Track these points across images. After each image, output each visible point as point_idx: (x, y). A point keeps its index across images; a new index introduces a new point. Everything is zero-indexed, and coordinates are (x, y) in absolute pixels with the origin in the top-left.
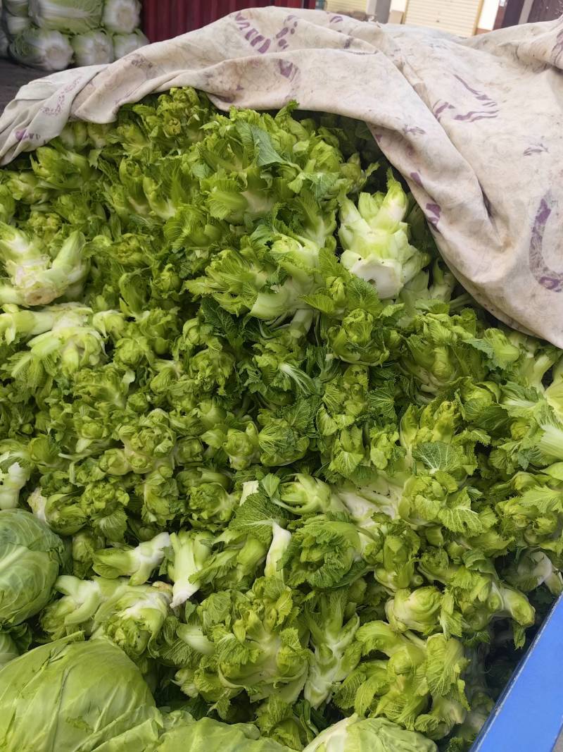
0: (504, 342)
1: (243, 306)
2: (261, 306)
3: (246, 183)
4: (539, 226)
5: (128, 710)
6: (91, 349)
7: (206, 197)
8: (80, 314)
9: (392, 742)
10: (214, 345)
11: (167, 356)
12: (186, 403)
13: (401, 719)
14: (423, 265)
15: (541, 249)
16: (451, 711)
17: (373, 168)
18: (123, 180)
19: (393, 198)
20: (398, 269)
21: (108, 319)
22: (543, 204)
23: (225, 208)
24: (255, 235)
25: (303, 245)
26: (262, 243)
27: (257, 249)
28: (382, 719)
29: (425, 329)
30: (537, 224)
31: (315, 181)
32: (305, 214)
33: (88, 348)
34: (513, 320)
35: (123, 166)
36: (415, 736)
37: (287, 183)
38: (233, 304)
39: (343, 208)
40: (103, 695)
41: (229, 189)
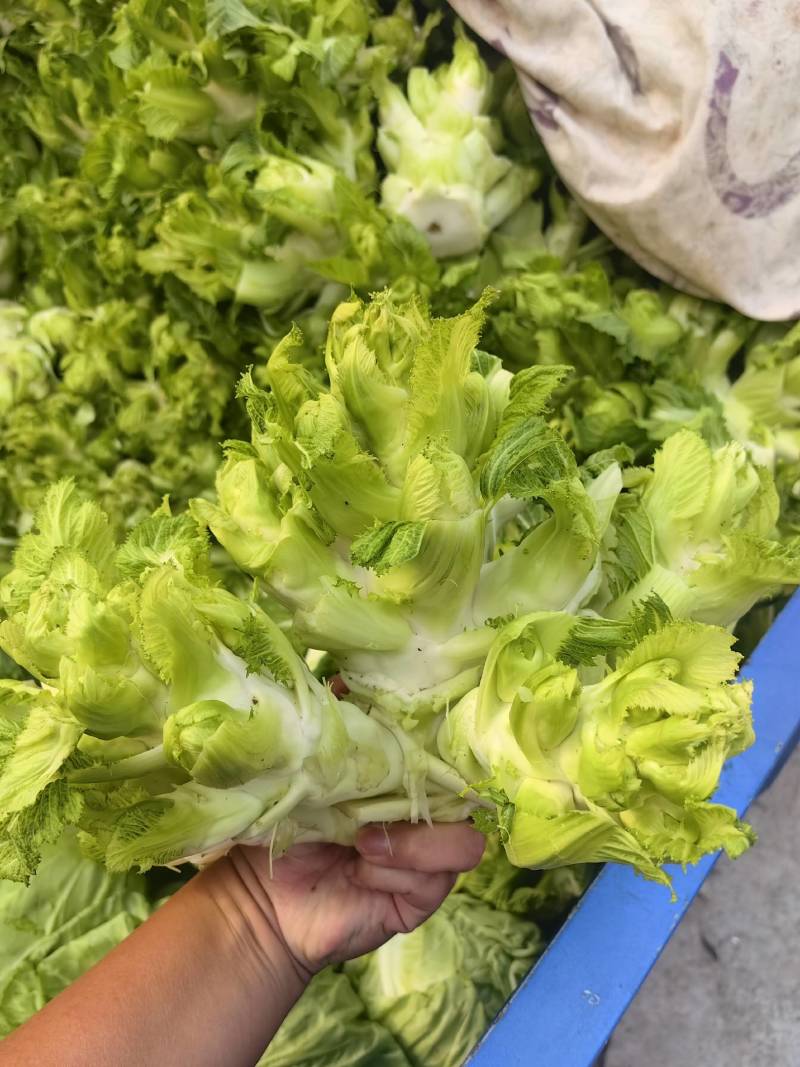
0: (653, 314)
1: (223, 287)
2: (251, 284)
3: (204, 70)
4: (721, 99)
5: (97, 901)
6: (29, 374)
7: (136, 101)
8: (12, 319)
9: (472, 929)
10: (194, 353)
11: (138, 376)
12: (169, 450)
13: (489, 895)
14: (528, 190)
15: (725, 140)
16: (568, 881)
17: (433, 21)
18: (46, 87)
19: (461, 73)
20: (476, 200)
21: (52, 322)
22: (724, 60)
23: (174, 119)
24: (228, 160)
25: (310, 170)
26: (239, 176)
27: (233, 187)
28: (463, 897)
29: (521, 302)
30: (718, 94)
31: (319, 56)
32: (313, 116)
33: (23, 373)
34: (676, 273)
35: (43, 63)
36: (506, 918)
37: (271, 62)
38: (207, 284)
39: (381, 101)
40: (56, 883)
41: (176, 84)
